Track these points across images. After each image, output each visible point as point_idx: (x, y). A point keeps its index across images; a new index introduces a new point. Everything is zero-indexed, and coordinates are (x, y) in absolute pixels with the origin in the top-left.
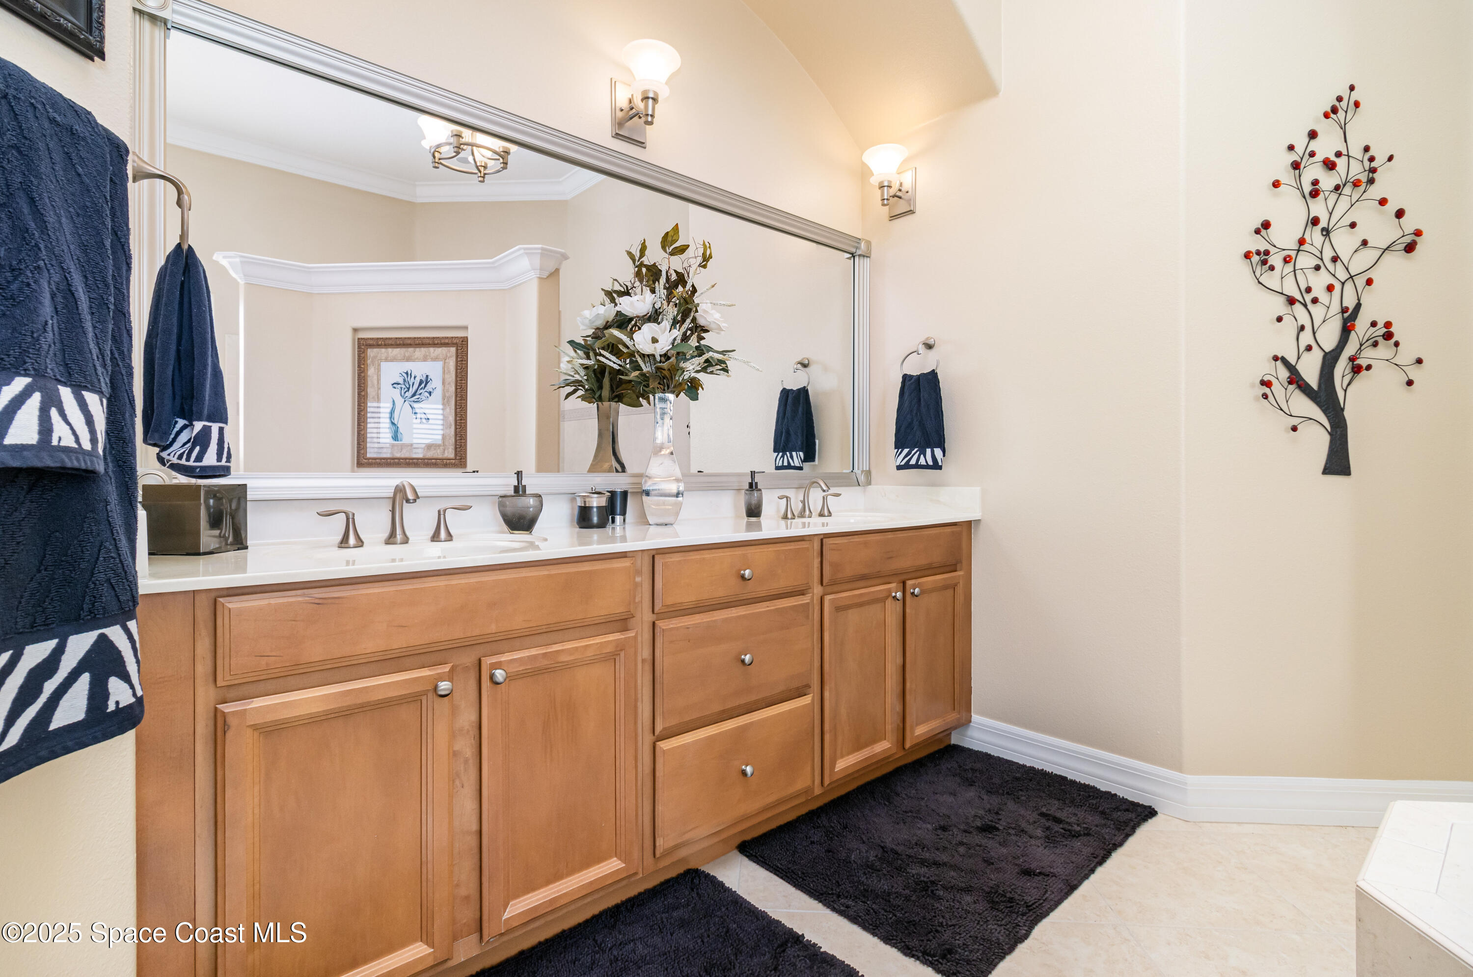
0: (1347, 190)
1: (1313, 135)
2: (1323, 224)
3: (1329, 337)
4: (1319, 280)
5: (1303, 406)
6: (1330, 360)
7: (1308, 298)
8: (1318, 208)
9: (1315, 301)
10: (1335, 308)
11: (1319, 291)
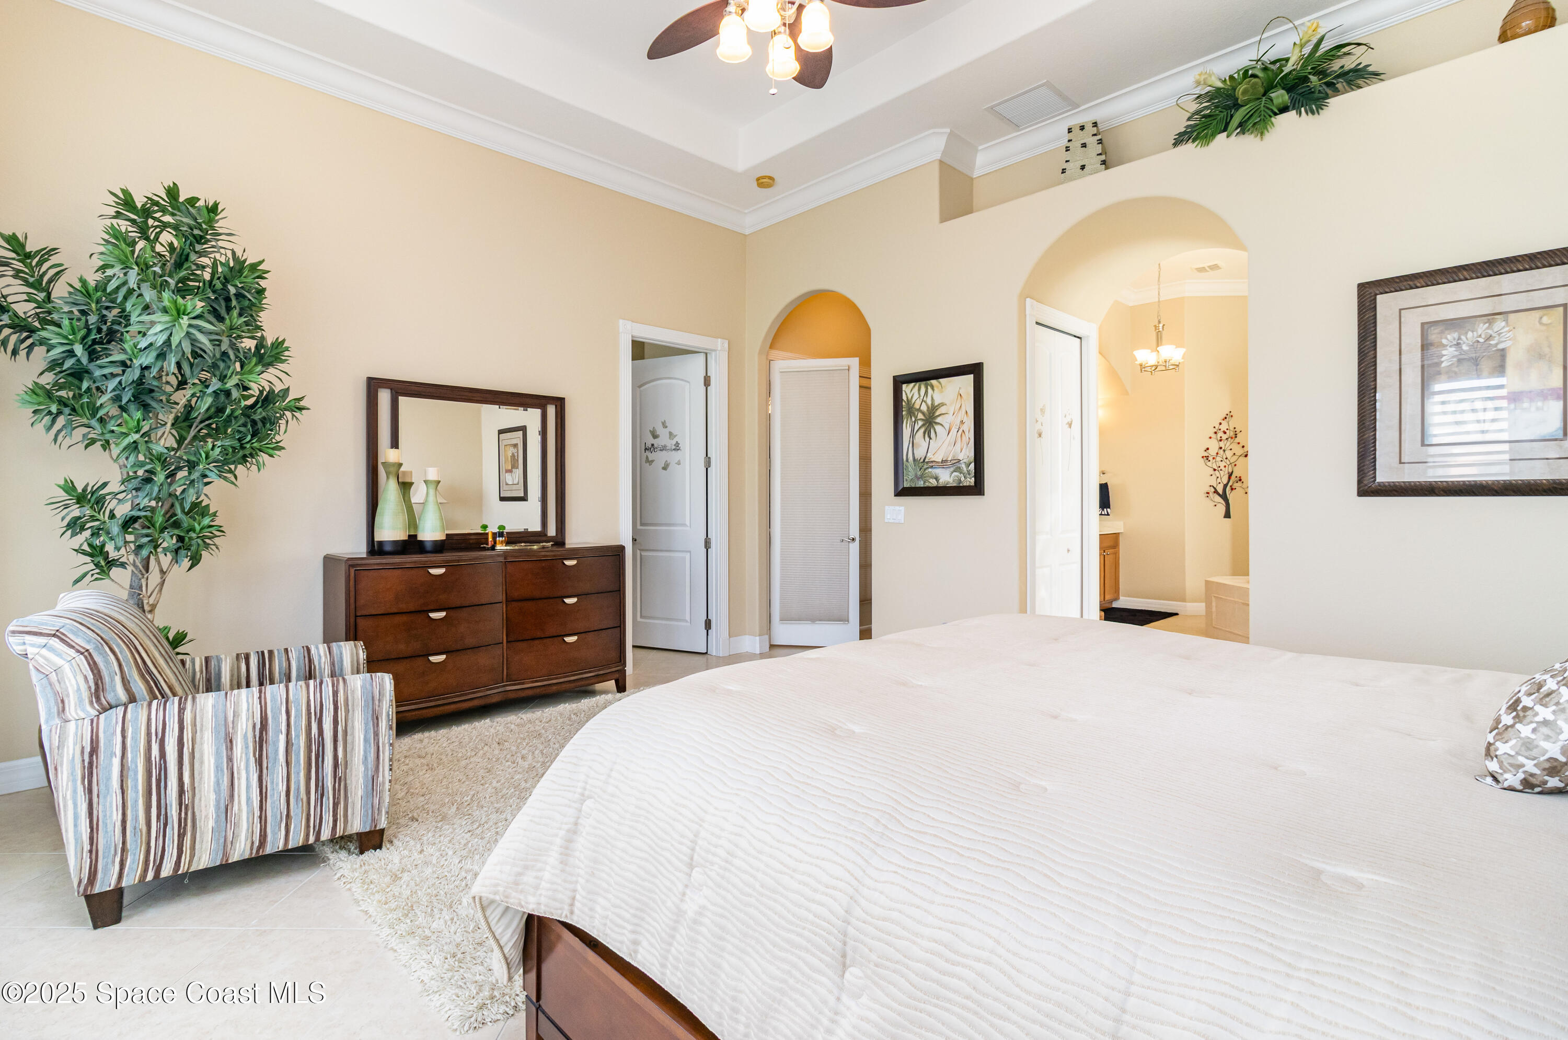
0: (1230, 439)
1: (1220, 424)
2: (1223, 449)
3: (1225, 480)
4: (1222, 464)
5: (1218, 499)
6: (1225, 486)
7: (1219, 469)
8: (1222, 444)
9: (1221, 470)
10: (1226, 472)
11: (1222, 467)
